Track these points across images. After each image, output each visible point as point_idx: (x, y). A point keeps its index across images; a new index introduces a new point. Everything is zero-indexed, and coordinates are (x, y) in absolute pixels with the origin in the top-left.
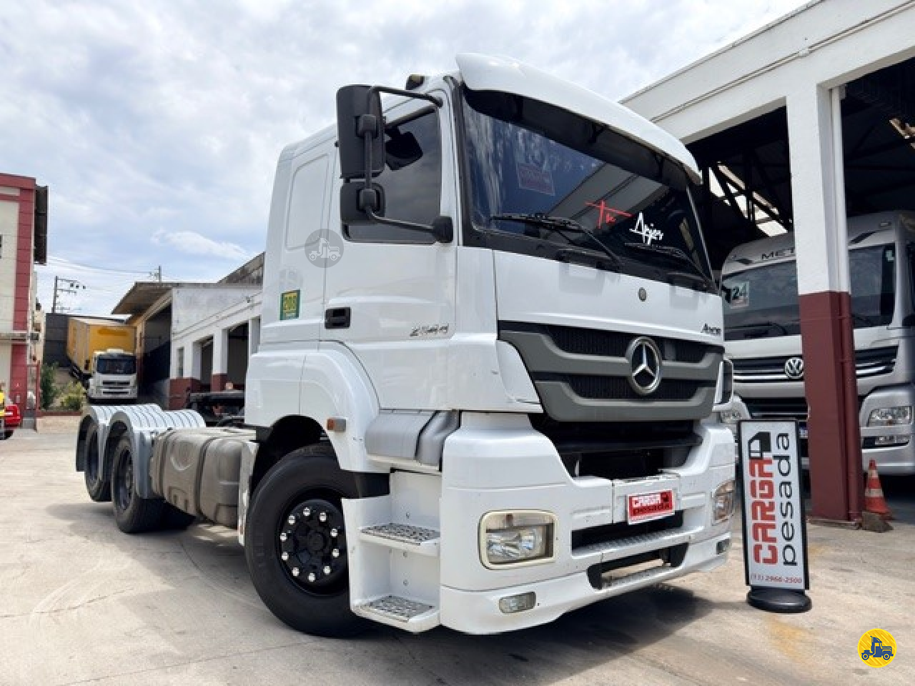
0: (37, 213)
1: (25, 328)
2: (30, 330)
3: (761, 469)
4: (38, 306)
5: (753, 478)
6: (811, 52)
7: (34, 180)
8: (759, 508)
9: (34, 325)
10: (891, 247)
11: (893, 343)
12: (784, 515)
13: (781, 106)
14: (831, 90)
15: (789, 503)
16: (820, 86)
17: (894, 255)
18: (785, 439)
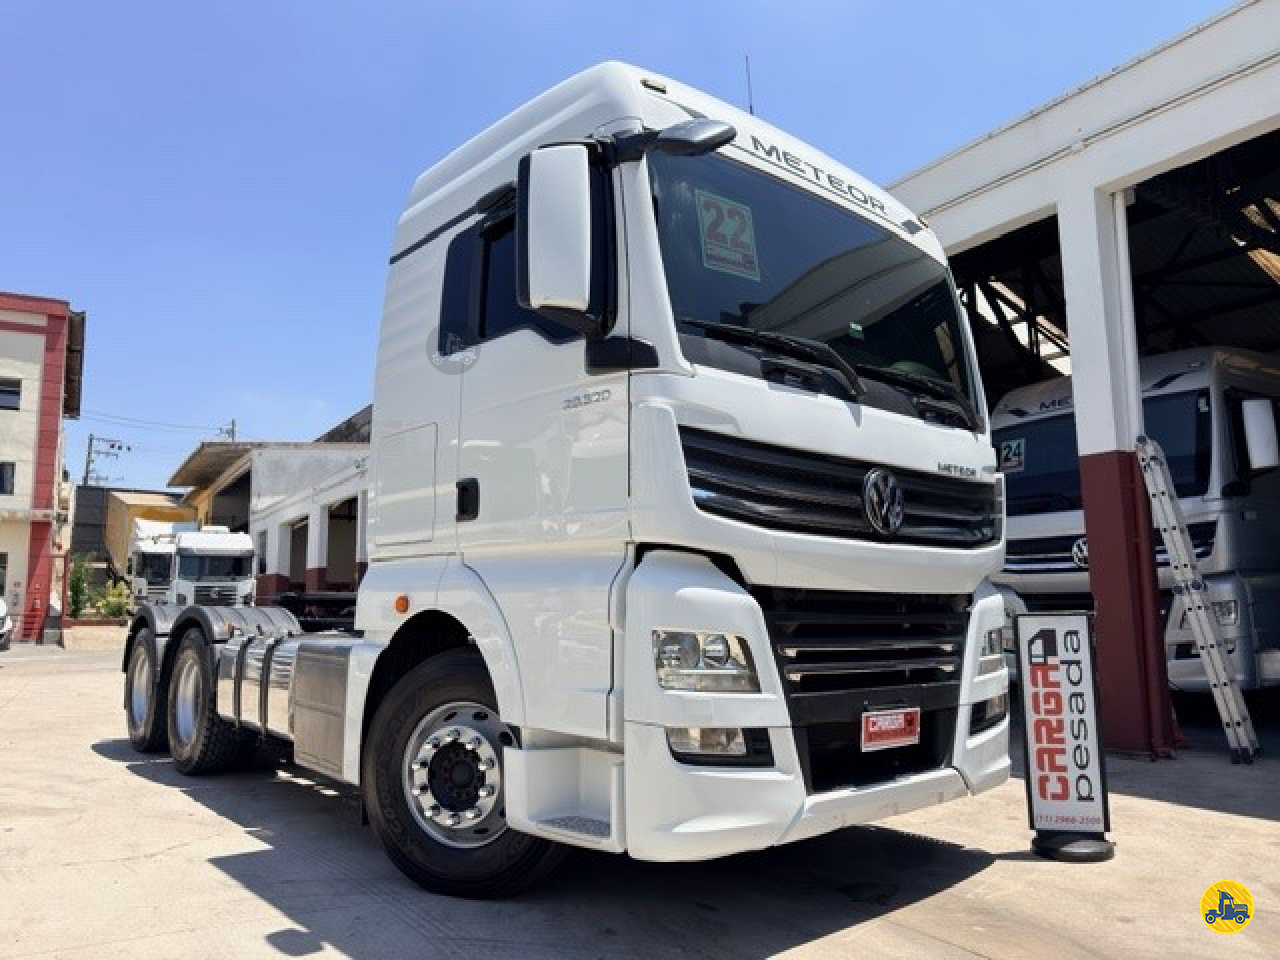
0: (70, 350)
1: (49, 505)
2: (56, 509)
3: (1045, 677)
4: (66, 475)
5: (1034, 690)
6: (1086, 146)
7: (67, 304)
8: (1044, 729)
9: (60, 501)
10: (1204, 393)
11: (1211, 518)
13: (1051, 213)
14: (1113, 195)
15: (1081, 721)
16: (1098, 191)
17: (1208, 404)
18: (1075, 638)
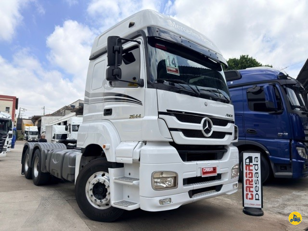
3: (249, 168)
5: (246, 171)
8: (248, 181)
12: (256, 184)
15: (257, 180)
18: (257, 159)
